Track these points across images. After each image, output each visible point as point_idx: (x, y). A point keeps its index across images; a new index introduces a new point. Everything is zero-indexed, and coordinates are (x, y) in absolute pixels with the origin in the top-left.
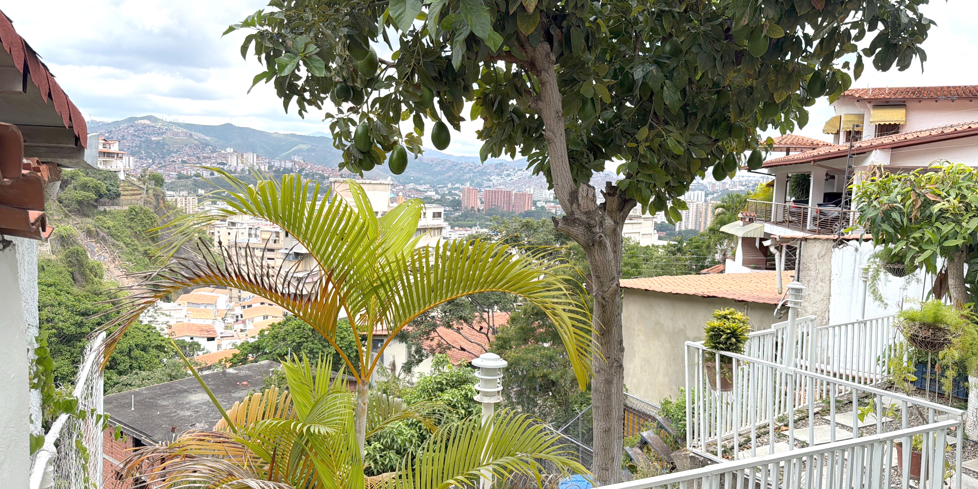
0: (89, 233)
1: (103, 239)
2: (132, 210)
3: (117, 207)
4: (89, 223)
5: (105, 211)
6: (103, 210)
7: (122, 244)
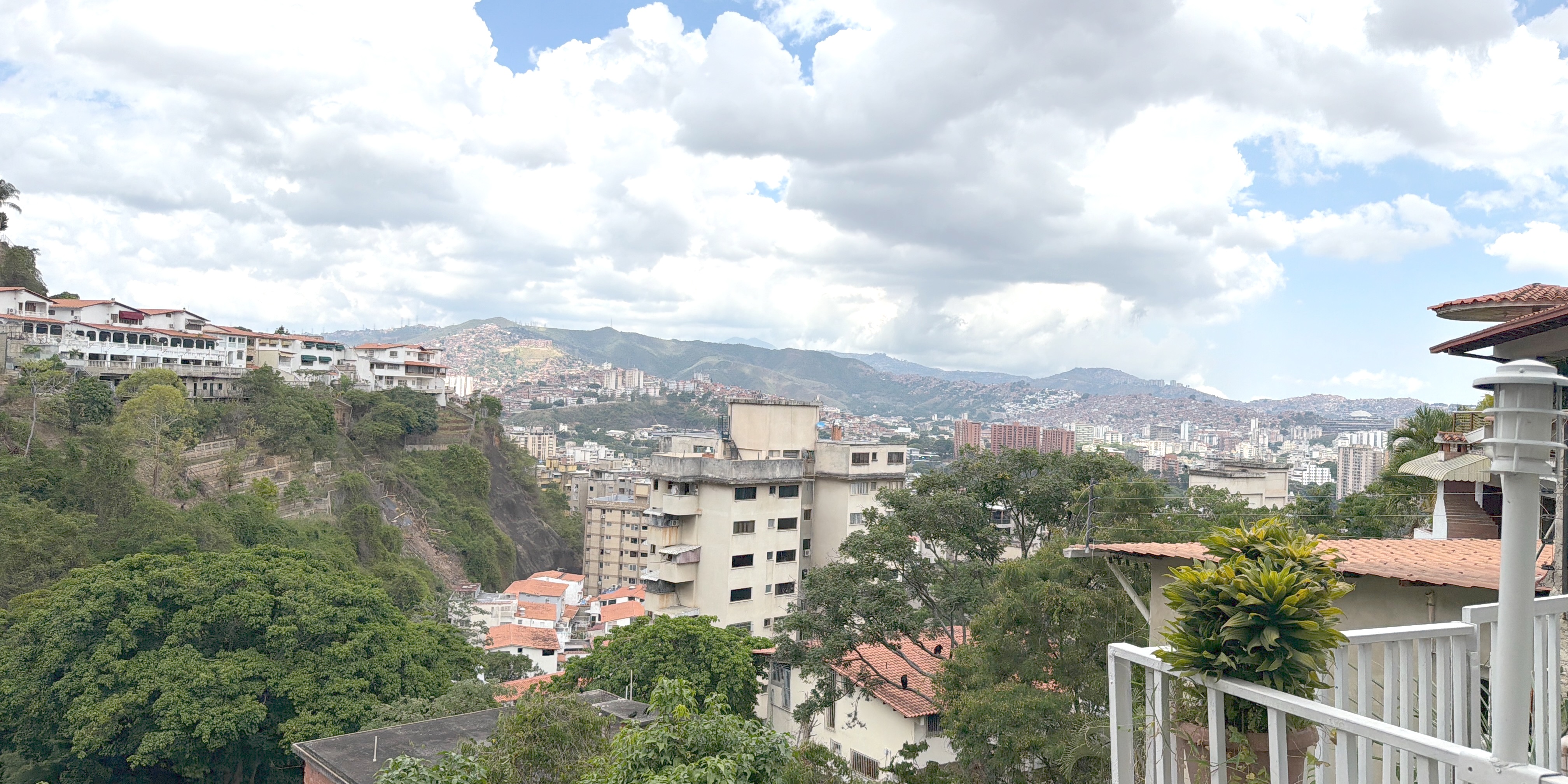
0: (388, 485)
1: (408, 492)
2: (453, 450)
3: (431, 447)
4: (390, 469)
5: (414, 451)
6: (411, 450)
7: (433, 502)
